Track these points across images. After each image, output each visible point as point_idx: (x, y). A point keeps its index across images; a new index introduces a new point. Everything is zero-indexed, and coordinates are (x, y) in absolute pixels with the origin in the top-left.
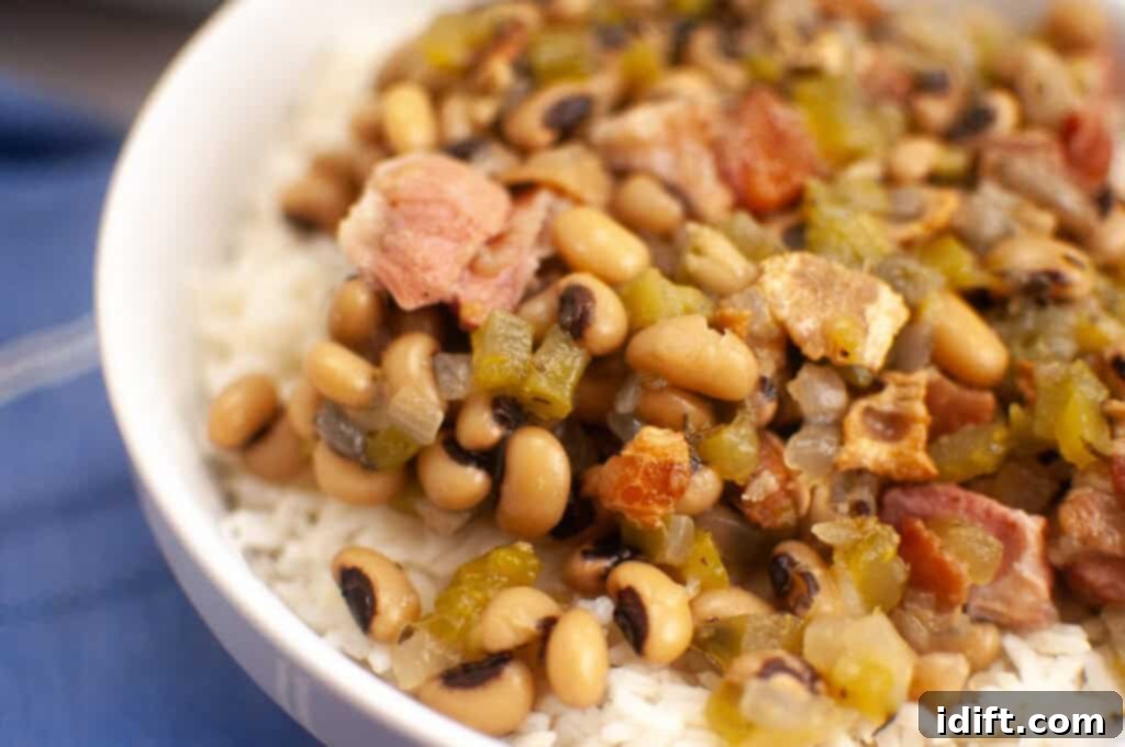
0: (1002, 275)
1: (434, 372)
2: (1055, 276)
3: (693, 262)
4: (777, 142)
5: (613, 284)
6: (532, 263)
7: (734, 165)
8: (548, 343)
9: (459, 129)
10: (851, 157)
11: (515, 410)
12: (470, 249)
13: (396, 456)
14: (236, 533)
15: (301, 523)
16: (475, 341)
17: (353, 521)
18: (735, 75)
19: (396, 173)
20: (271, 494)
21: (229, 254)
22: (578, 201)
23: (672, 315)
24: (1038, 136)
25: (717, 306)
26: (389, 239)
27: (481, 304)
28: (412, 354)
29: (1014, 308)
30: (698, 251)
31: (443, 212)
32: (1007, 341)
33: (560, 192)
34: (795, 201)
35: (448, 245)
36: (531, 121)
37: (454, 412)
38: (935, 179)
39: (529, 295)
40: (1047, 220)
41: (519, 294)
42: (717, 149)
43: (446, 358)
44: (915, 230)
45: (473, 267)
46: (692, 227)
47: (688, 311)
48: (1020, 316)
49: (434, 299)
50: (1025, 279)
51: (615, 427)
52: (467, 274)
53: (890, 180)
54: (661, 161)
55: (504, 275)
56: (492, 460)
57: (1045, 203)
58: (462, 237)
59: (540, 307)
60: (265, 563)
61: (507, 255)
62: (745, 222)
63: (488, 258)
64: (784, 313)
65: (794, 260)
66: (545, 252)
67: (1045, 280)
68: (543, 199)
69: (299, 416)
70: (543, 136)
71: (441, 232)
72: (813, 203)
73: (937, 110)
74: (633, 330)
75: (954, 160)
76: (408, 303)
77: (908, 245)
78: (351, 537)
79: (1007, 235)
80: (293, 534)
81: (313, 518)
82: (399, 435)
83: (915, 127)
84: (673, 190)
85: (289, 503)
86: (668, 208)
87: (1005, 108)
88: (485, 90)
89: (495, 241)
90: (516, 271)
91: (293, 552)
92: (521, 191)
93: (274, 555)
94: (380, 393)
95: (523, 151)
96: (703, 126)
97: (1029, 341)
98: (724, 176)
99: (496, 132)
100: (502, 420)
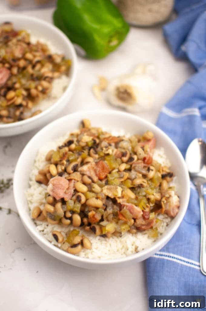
0: (134, 185)
1: (62, 208)
2: (141, 185)
3: (93, 189)
4: (103, 168)
5: (83, 193)
6: (73, 191)
7: (98, 173)
8: (76, 203)
9: (60, 170)
10: (114, 169)
11: (73, 212)
12: (65, 191)
13: (58, 219)
14: (38, 229)
15: (46, 227)
16: (67, 203)
17: (53, 226)
18: (97, 156)
19: (53, 181)
20: (41, 223)
21: (30, 186)
22: (78, 181)
23: (91, 198)
24: (140, 161)
25: (97, 195)
26: (54, 190)
27: (67, 198)
28: (59, 205)
29: (136, 189)
30: (94, 188)
31: (60, 186)
32: (135, 194)
33: (75, 180)
34: (106, 177)
35: (62, 190)
36: (70, 169)
37: (65, 212)
38: (125, 170)
39: (73, 196)
40: (141, 175)
41: (71, 196)
42: (95, 171)
43: (64, 206)
44: (122, 180)
45: (65, 193)
46: (93, 184)
47: (93, 197)
48: (137, 190)
49: (61, 198)
50: (137, 185)
51: (86, 213)
52: (65, 194)
53: (119, 171)
54: (88, 173)
55: (69, 193)
56: (71, 219)
57: (140, 173)
58: (63, 189)
59: (74, 198)
60: (42, 232)
61: (69, 190)
62: (100, 182)
63: (67, 192)
64: (107, 194)
65: (106, 187)
66: (74, 189)
67: (140, 185)
68: (73, 181)
69: (44, 213)
70: (72, 171)
71: (60, 189)
72: (108, 177)
73: (125, 159)
74: (87, 200)
75: (128, 167)
76: (58, 199)
77: (122, 182)
78: (53, 228)
79: (135, 178)
80: (45, 228)
81: (47, 225)
82: (58, 216)
83: (123, 162)
84: (90, 177)
85: (44, 224)
86: (89, 181)
87: (135, 157)
88: (63, 164)
89: (68, 189)
90: (71, 192)
91: (45, 230)
92: (70, 180)
93: (43, 231)
94: (55, 211)
95: (69, 174)
96: (93, 168)
97: (139, 193)
98: (96, 175)
99: (65, 170)
100: (71, 213)
